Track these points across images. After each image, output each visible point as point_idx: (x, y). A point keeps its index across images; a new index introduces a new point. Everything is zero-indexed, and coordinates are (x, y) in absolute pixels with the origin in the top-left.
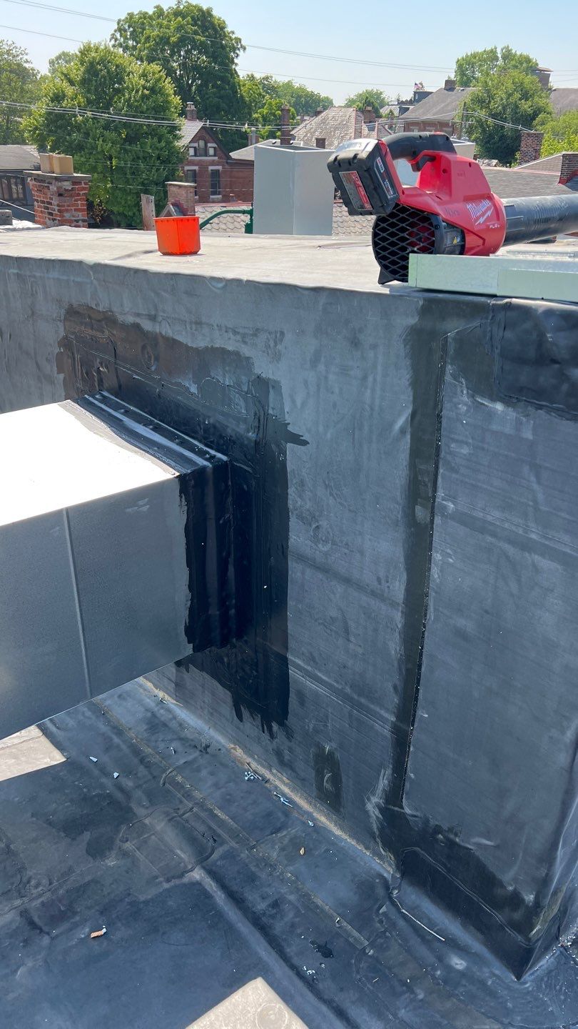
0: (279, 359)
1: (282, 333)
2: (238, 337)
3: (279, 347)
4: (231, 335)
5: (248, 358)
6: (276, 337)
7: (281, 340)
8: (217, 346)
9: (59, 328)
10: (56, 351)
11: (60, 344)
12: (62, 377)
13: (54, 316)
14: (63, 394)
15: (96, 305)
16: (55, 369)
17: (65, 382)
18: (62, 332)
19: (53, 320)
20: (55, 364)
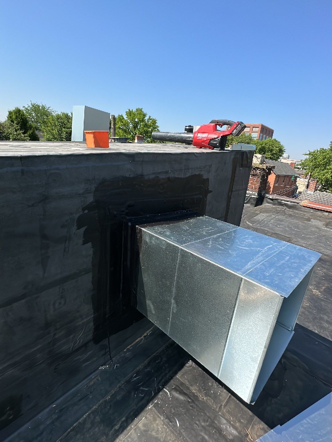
0: (210, 172)
2: (200, 170)
5: (202, 175)
7: (211, 167)
8: (193, 174)
9: (87, 198)
10: (77, 216)
11: (84, 209)
12: (83, 229)
13: (81, 192)
14: (81, 241)
15: (130, 175)
16: (75, 227)
17: (85, 232)
18: (91, 199)
19: (80, 194)
20: (75, 224)
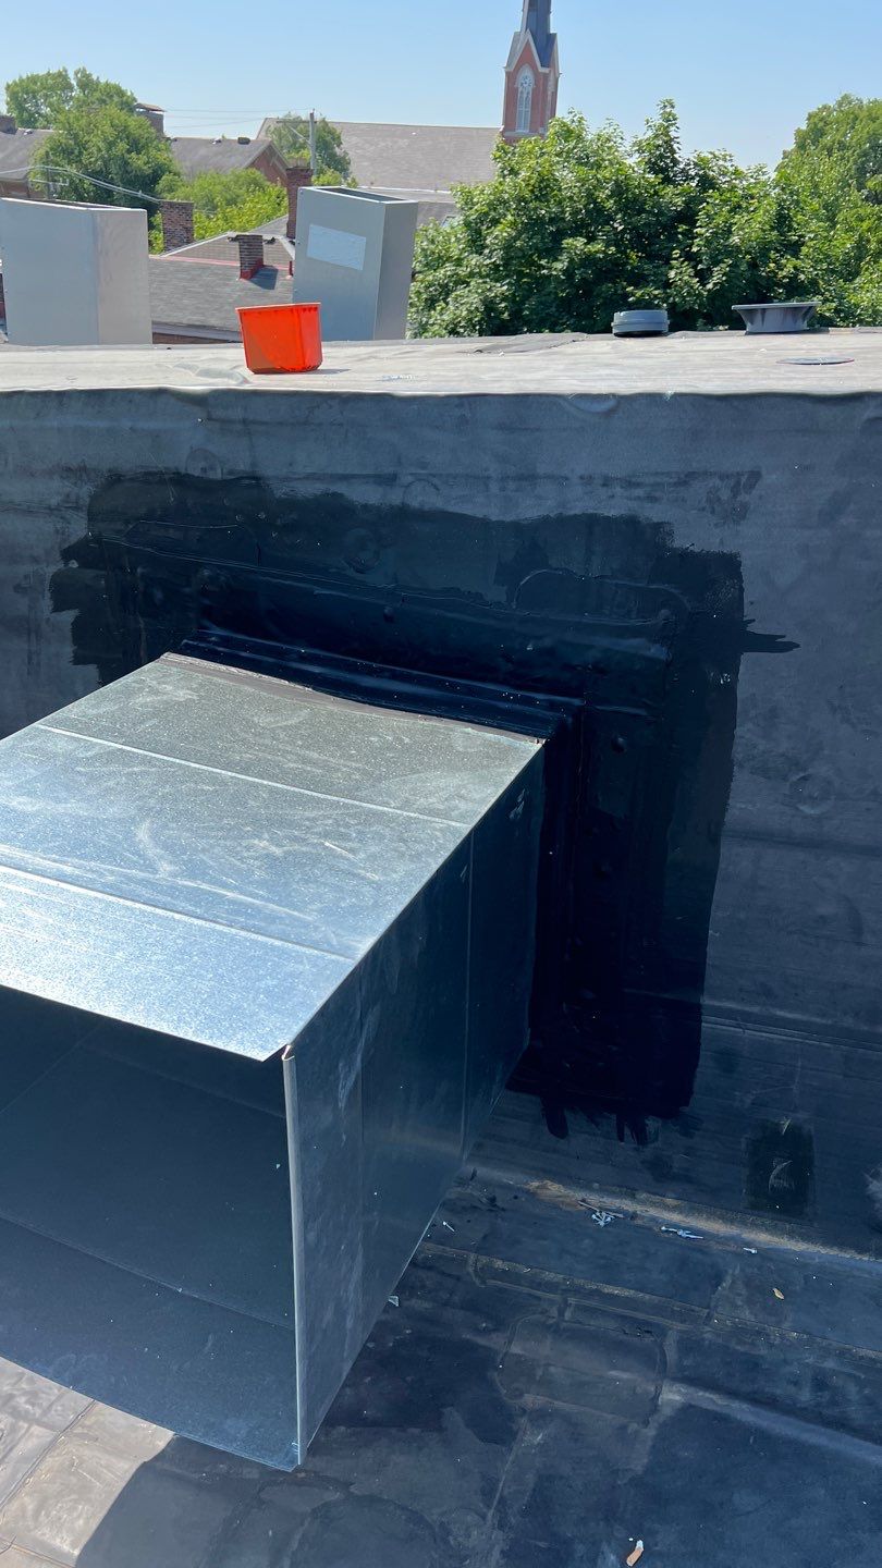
0: (744, 518)
1: (755, 475)
2: (639, 492)
3: (743, 497)
4: (618, 490)
5: (658, 526)
6: (738, 483)
7: (752, 487)
8: (577, 511)
9: (69, 523)
10: (51, 570)
11: (67, 555)
12: (69, 616)
13: (54, 502)
14: (68, 650)
15: (204, 470)
16: (46, 603)
17: (77, 626)
18: (79, 529)
19: (49, 508)
20: (48, 595)
